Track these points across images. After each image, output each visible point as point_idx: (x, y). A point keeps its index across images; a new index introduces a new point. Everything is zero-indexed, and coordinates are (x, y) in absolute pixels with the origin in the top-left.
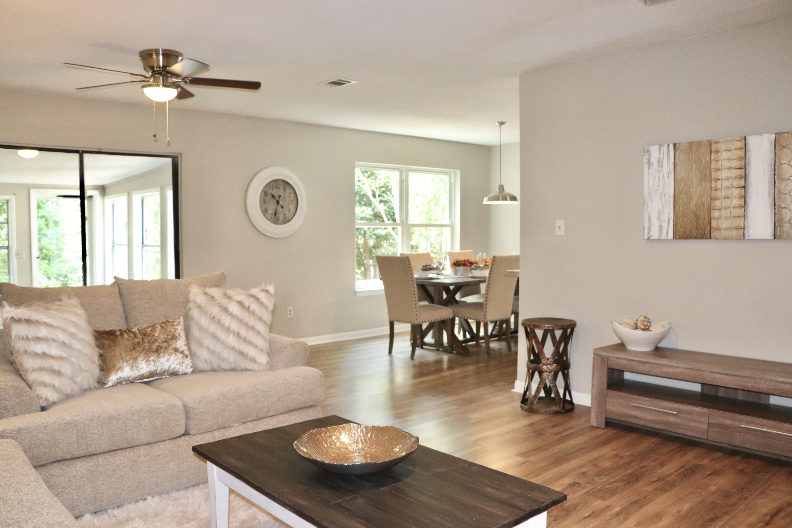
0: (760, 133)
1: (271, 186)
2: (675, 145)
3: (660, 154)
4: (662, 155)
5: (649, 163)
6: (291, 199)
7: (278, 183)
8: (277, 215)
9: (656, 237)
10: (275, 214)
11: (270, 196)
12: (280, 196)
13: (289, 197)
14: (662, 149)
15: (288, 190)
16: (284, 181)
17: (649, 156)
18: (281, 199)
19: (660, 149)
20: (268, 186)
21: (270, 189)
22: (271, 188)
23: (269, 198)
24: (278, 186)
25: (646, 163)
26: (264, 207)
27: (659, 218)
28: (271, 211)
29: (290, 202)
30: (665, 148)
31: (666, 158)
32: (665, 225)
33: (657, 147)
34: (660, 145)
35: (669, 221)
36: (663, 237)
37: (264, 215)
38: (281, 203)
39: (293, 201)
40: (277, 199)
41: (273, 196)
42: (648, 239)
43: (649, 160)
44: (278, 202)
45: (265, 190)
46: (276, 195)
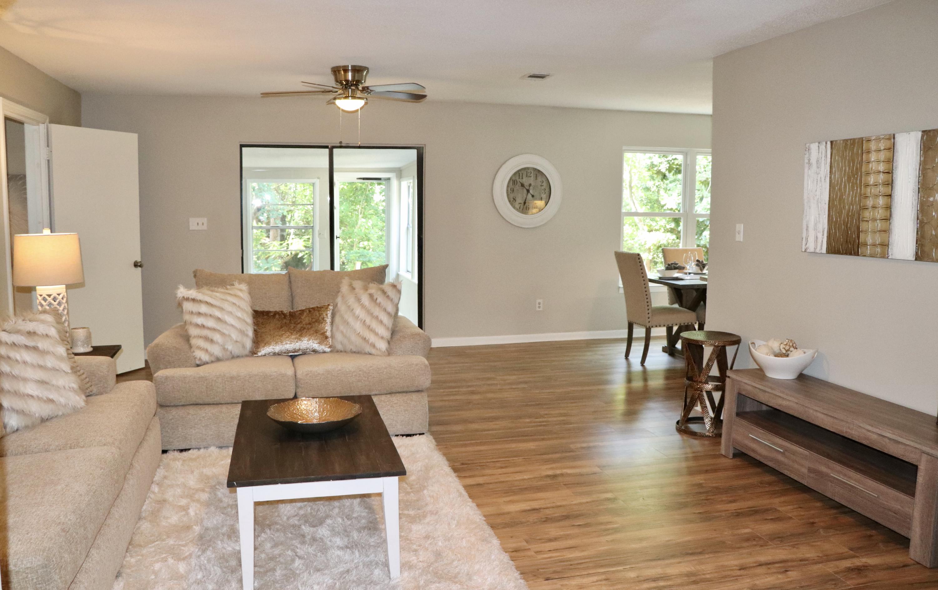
0: (908, 131)
1: (521, 175)
2: (832, 142)
3: (819, 153)
4: (820, 154)
5: (809, 163)
6: (543, 188)
7: (529, 171)
8: (527, 204)
9: (811, 249)
10: (525, 203)
11: (519, 184)
12: (530, 185)
13: (541, 186)
14: (821, 147)
15: (539, 179)
16: (535, 169)
17: (810, 154)
18: (531, 188)
19: (819, 146)
20: (518, 174)
21: (519, 178)
22: (521, 177)
23: (518, 187)
24: (528, 174)
25: (807, 163)
26: (512, 196)
27: (815, 229)
28: (520, 200)
29: (543, 191)
30: (823, 146)
31: (823, 158)
32: (820, 235)
33: (817, 144)
34: (819, 143)
35: (823, 232)
36: (818, 251)
37: (512, 204)
38: (531, 191)
39: (545, 190)
40: (528, 188)
41: (522, 185)
42: (805, 251)
43: (809, 160)
44: (528, 191)
45: (514, 178)
46: (526, 184)
